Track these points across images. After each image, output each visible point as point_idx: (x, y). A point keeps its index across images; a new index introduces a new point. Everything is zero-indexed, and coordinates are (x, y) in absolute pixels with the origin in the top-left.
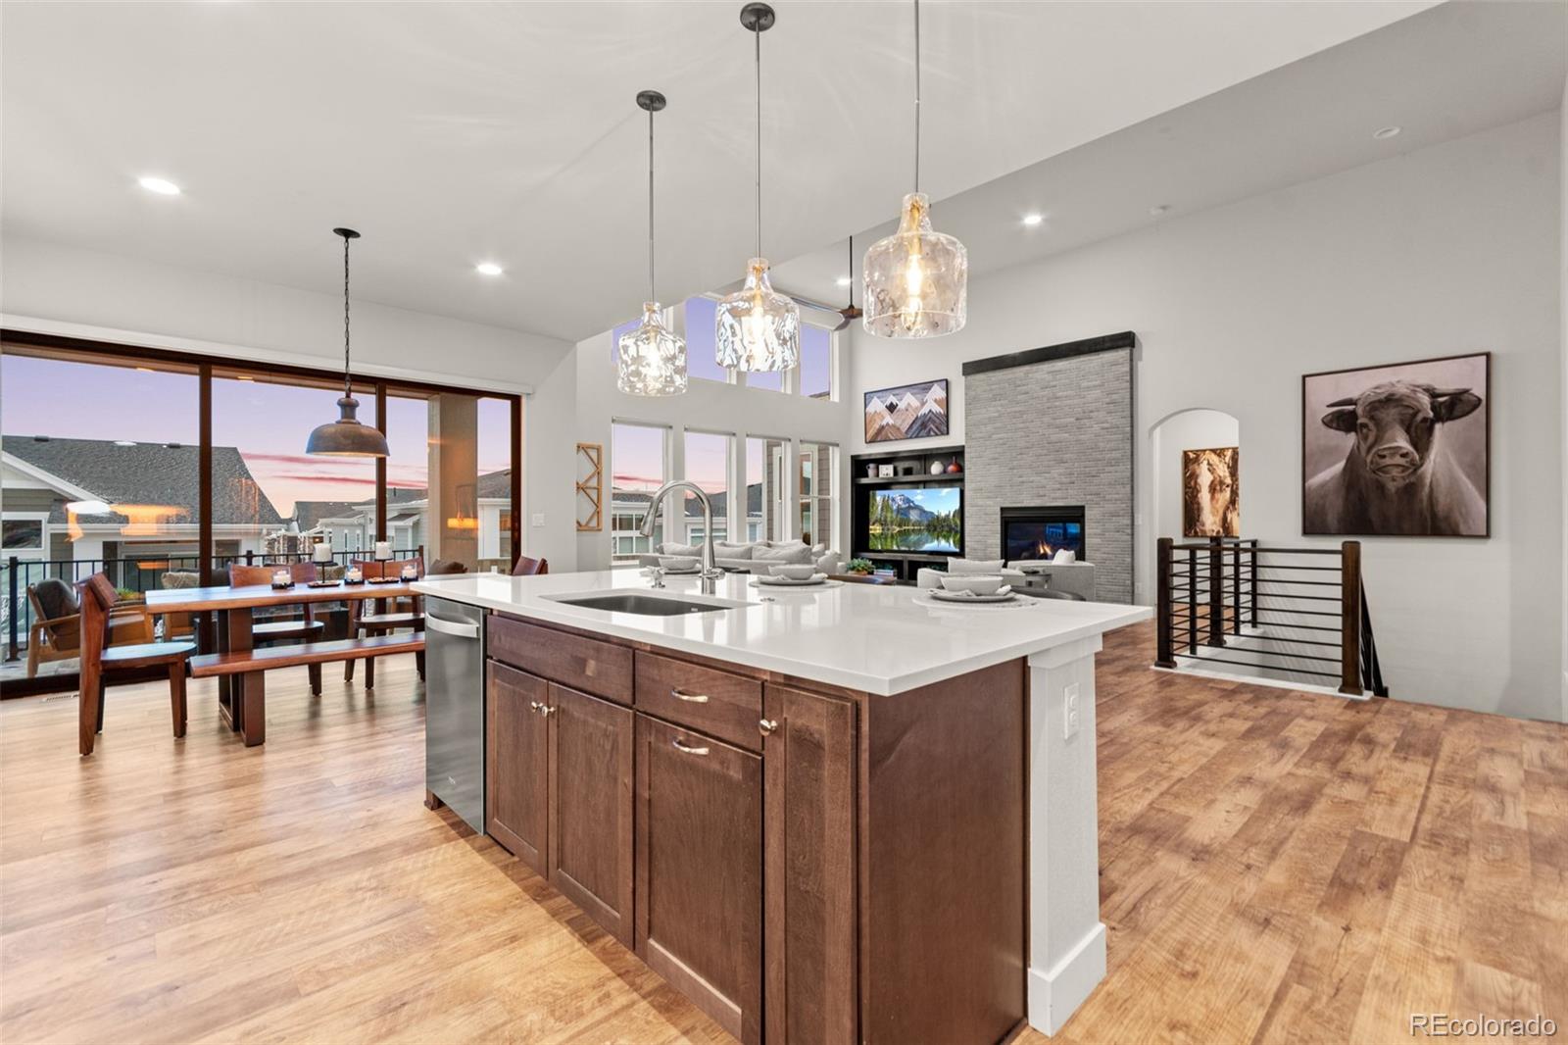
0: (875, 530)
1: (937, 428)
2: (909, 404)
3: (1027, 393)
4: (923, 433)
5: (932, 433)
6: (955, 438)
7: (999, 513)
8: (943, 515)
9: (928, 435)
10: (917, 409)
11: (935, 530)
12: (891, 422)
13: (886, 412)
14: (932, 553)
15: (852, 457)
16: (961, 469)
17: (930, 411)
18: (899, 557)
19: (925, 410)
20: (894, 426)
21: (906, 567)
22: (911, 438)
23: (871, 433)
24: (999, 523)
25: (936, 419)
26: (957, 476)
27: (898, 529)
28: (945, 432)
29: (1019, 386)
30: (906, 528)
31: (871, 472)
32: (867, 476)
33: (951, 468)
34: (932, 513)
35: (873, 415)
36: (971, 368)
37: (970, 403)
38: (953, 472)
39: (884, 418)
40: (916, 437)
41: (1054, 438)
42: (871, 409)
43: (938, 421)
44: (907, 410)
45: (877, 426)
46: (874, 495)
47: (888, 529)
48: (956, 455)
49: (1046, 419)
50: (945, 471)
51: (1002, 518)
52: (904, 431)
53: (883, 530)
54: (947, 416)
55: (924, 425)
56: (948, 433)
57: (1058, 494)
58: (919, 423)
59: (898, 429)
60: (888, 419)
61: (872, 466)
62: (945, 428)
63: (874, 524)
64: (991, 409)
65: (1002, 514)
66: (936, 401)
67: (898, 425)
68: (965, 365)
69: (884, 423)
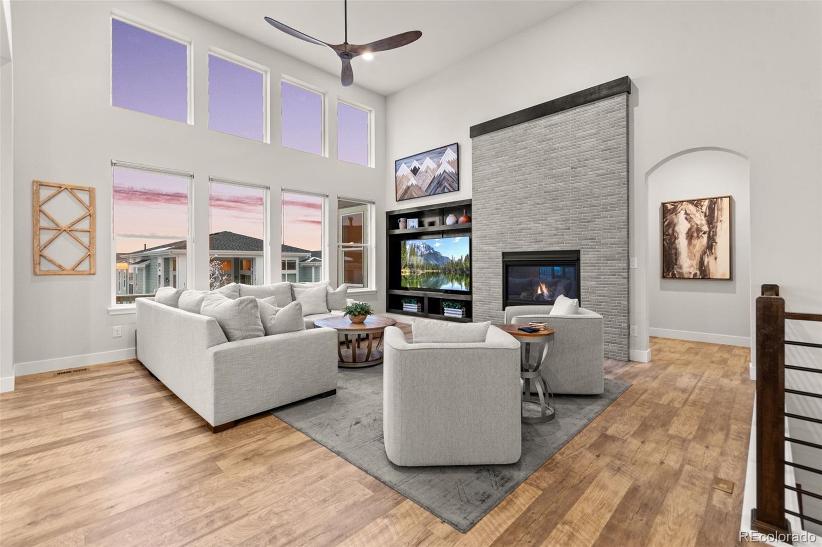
0: (406, 272)
1: (450, 185)
2: (428, 167)
3: (527, 148)
4: (439, 190)
5: (446, 190)
6: (464, 194)
7: (501, 257)
8: (456, 259)
9: (443, 192)
10: (434, 171)
11: (450, 273)
12: (415, 182)
13: (411, 175)
14: (446, 291)
15: (387, 213)
16: (469, 220)
17: (445, 171)
18: (420, 294)
19: (440, 171)
20: (417, 186)
21: (426, 302)
22: (429, 195)
23: (400, 193)
24: (501, 267)
25: (449, 178)
26: (466, 226)
27: (421, 272)
28: (457, 189)
29: (519, 142)
30: (428, 271)
31: (401, 225)
32: (398, 228)
33: (462, 219)
34: (448, 258)
35: (402, 178)
36: (478, 131)
37: (477, 161)
38: (463, 223)
39: (409, 180)
40: (434, 194)
41: (550, 187)
42: (400, 173)
43: (450, 179)
44: (426, 172)
45: (404, 187)
46: (405, 244)
47: (414, 272)
48: (464, 208)
49: (543, 170)
50: (457, 222)
51: (503, 262)
52: (424, 189)
53: (411, 272)
54: (458, 174)
55: (439, 184)
56: (459, 190)
57: (554, 240)
58: (436, 182)
59: (420, 188)
60: (413, 181)
61: (402, 219)
62: (457, 185)
63: (404, 268)
64: (495, 165)
65: (503, 258)
66: (449, 162)
67: (419, 185)
68: (472, 129)
69: (410, 184)
